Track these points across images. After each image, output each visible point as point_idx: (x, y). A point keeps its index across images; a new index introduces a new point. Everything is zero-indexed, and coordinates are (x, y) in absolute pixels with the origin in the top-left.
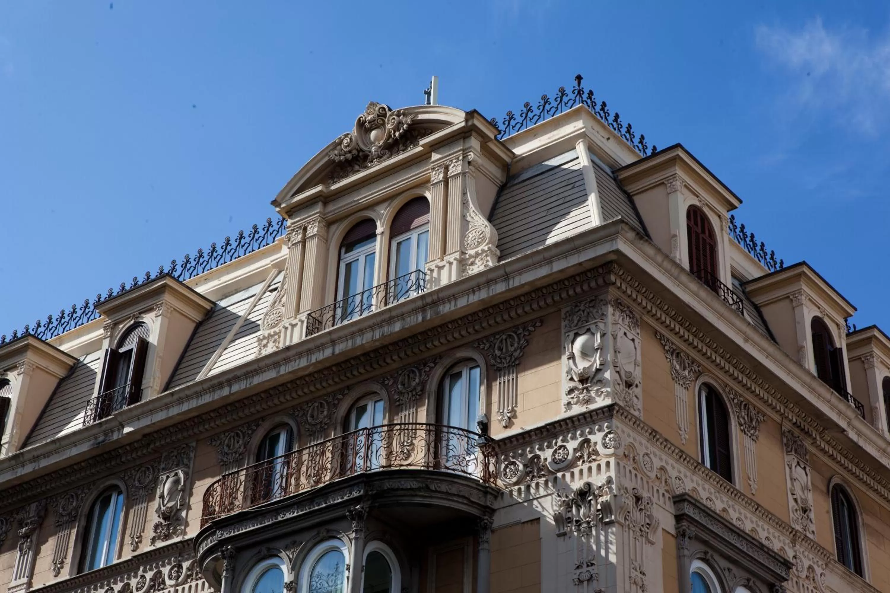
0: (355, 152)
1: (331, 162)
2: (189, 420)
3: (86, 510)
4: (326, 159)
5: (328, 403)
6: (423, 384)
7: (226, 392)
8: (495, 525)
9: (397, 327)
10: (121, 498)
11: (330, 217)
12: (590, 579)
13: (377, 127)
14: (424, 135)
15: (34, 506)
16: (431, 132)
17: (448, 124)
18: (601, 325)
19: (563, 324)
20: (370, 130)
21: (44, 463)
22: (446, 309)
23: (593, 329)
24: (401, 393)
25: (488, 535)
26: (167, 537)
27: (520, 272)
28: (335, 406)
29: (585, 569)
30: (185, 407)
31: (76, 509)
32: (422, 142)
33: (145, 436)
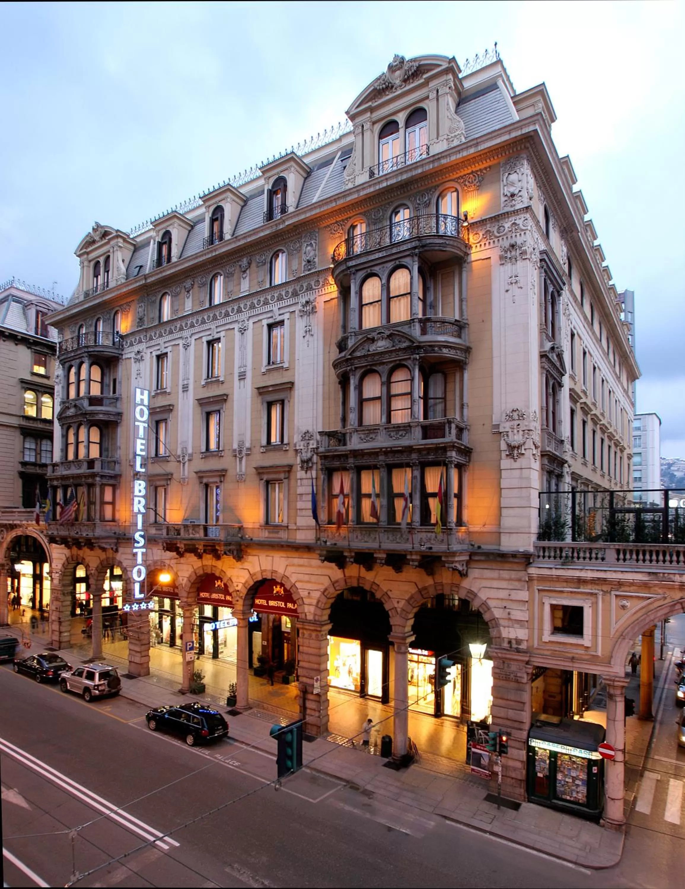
0: (387, 84)
1: (375, 89)
2: (315, 218)
3: (269, 260)
4: (372, 88)
5: (382, 210)
6: (430, 200)
7: (334, 204)
8: (468, 261)
9: (420, 171)
10: (284, 254)
11: (374, 120)
12: (516, 282)
13: (399, 69)
14: (424, 73)
15: (245, 259)
16: (429, 71)
17: (440, 65)
18: (522, 169)
19: (501, 169)
20: (395, 71)
21: (249, 240)
22: (444, 161)
23: (518, 171)
24: (419, 204)
25: (466, 265)
26: (309, 270)
27: (484, 142)
28: (386, 211)
29: (514, 278)
30: (313, 213)
31: (265, 260)
32: (425, 76)
33: (295, 226)
